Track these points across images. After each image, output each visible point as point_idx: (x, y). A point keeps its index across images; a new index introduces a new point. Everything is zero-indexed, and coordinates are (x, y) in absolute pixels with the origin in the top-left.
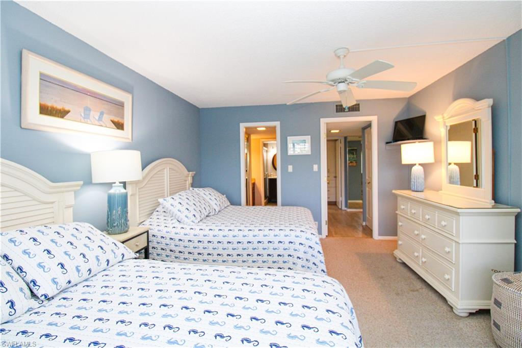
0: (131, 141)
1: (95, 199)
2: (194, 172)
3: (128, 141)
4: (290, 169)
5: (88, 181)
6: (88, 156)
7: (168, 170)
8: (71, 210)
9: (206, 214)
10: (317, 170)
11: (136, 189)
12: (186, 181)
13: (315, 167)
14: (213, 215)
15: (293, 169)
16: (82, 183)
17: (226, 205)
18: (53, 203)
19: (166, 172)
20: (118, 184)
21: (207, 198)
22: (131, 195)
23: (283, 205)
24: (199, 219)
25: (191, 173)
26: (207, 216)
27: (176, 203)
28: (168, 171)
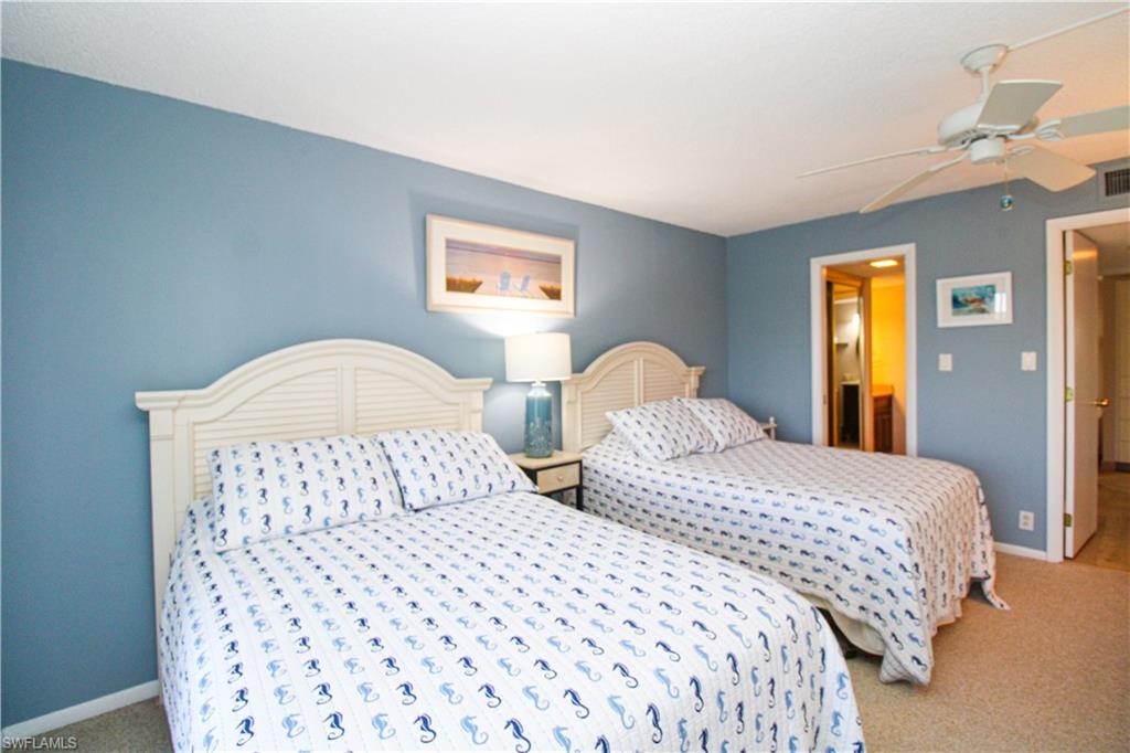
0: (572, 316)
1: (511, 404)
2: (703, 368)
3: (568, 316)
4: (946, 362)
5: (500, 380)
6: (500, 342)
7: (642, 362)
8: (479, 415)
9: (689, 448)
10: (1033, 368)
11: (576, 394)
12: (684, 383)
13: (1029, 361)
14: (710, 453)
15: (955, 362)
16: (490, 380)
17: (749, 438)
18: (457, 404)
19: (636, 367)
20: (538, 383)
21: (705, 419)
22: (569, 402)
23: (921, 454)
24: (669, 455)
25: (693, 369)
26: (692, 453)
27: (631, 421)
28: (642, 366)
